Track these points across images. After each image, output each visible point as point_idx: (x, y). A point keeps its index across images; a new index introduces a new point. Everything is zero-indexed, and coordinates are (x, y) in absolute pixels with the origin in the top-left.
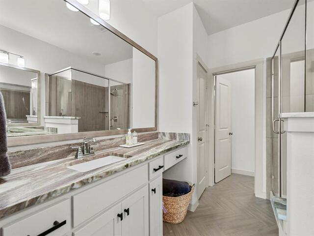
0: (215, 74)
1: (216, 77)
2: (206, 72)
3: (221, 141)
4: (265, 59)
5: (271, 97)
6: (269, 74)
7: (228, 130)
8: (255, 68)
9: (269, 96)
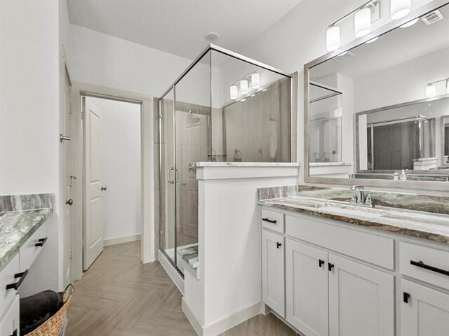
0: (83, 94)
1: (84, 98)
2: (70, 85)
3: (92, 201)
4: (152, 98)
5: (159, 143)
6: (156, 116)
7: (100, 184)
8: (141, 103)
9: (157, 142)
